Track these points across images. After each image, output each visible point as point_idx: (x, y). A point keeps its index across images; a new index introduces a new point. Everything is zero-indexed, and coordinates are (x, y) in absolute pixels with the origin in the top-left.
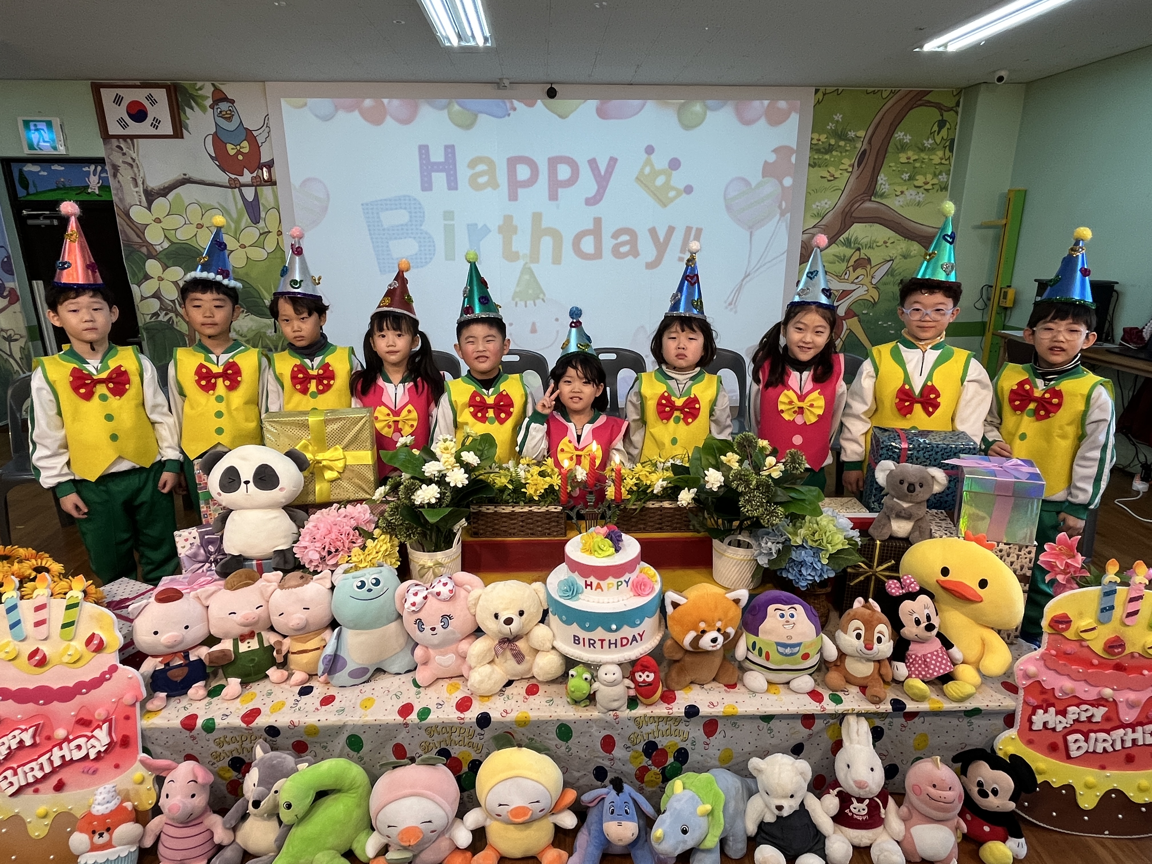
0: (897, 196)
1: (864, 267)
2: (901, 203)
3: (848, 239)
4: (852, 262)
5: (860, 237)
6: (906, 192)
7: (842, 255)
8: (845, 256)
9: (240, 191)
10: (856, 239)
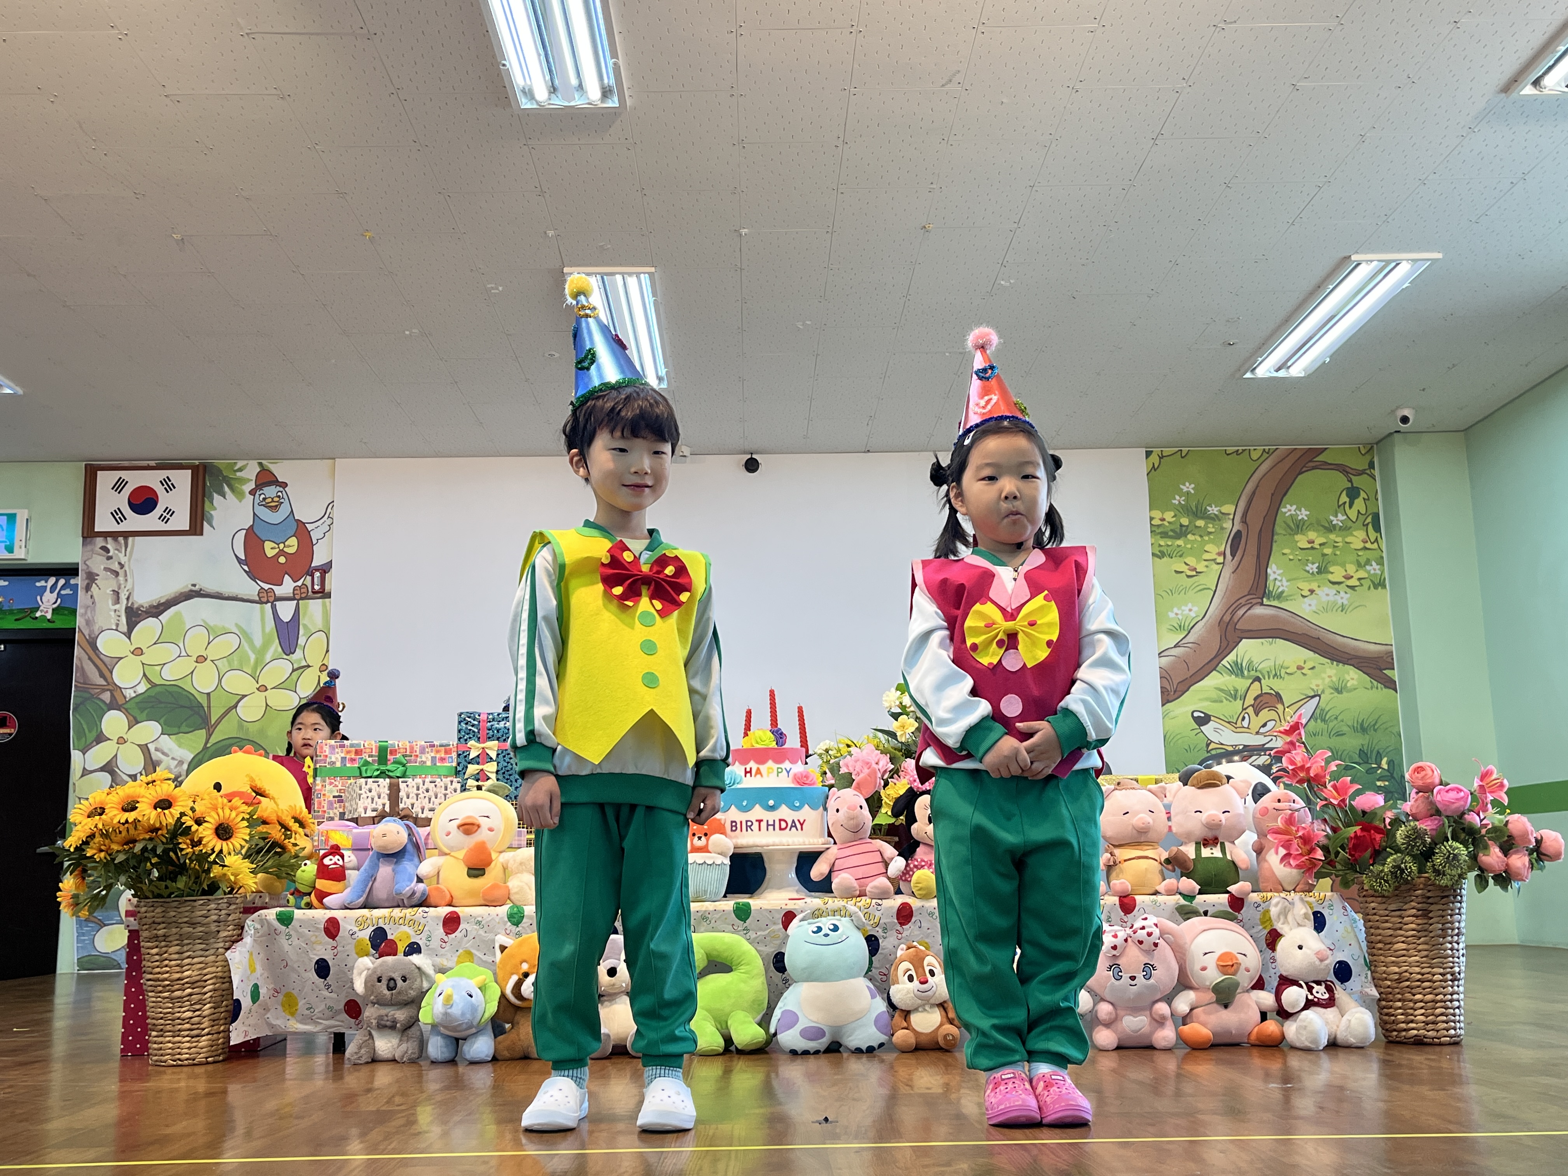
0: (1304, 597)
1: (1273, 708)
2: (1314, 608)
3: (1236, 663)
4: (1249, 701)
5: (1256, 661)
6: (1317, 591)
7: (1231, 689)
8: (1236, 691)
9: (274, 608)
10: (1250, 662)
